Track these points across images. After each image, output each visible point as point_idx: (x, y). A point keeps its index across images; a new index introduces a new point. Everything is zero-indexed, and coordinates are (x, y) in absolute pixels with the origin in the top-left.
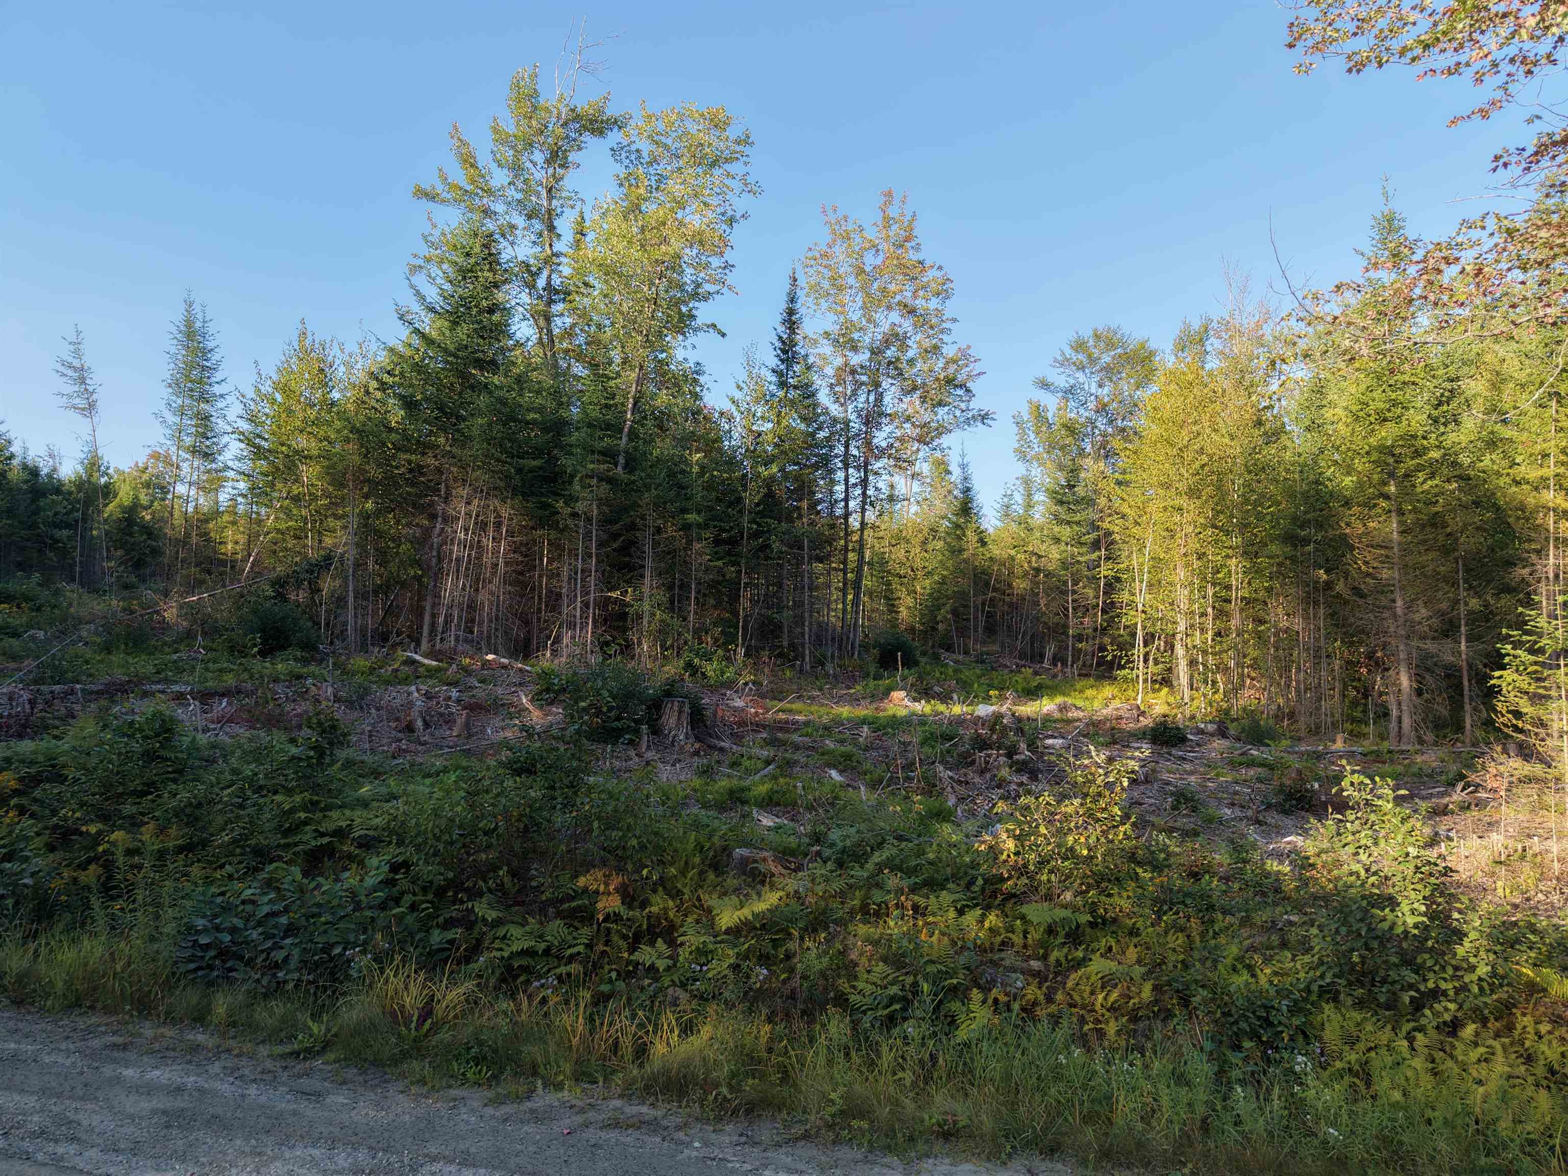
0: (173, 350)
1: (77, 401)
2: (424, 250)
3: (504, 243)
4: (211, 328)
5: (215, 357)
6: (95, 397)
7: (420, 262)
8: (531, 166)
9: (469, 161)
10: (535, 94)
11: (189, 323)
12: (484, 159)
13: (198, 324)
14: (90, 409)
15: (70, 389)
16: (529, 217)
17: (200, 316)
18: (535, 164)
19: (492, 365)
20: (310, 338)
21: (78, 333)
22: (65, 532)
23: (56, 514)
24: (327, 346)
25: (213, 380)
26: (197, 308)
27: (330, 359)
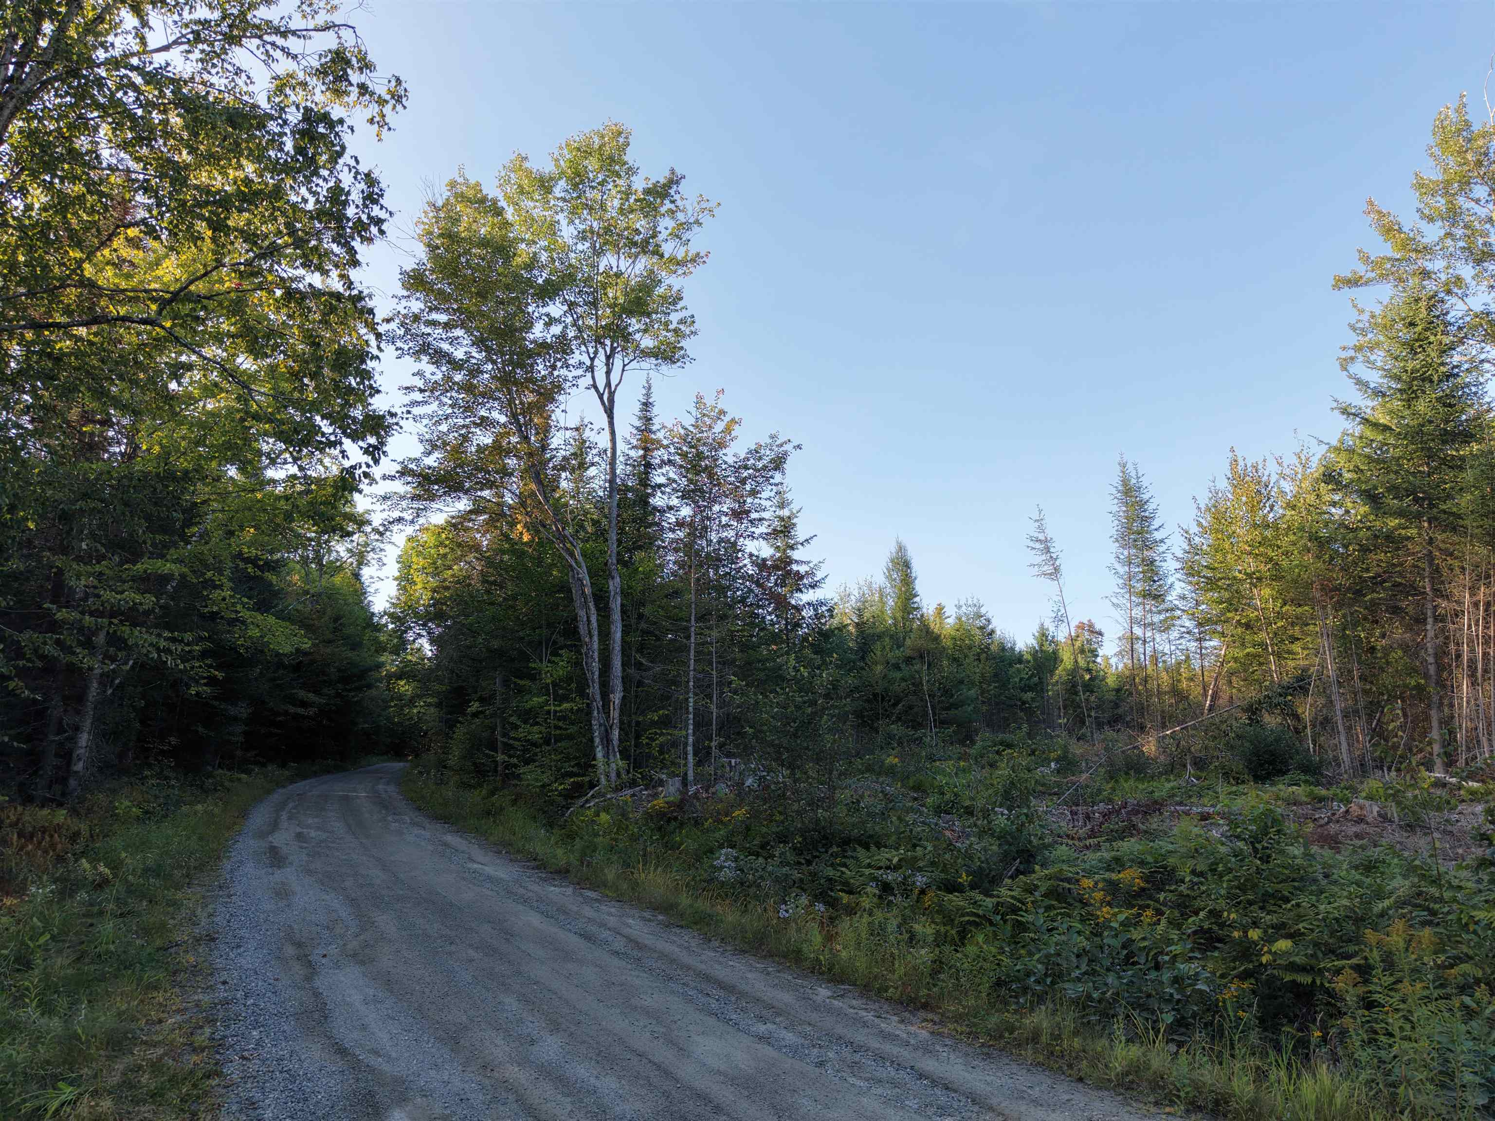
0: (1115, 509)
1: (1046, 568)
2: (1353, 339)
3: (1452, 300)
4: (1145, 482)
5: (1151, 507)
6: (1057, 563)
7: (1352, 353)
8: (1473, 204)
9: (1390, 230)
10: (1468, 124)
11: (1125, 482)
12: (1409, 220)
13: (1133, 481)
14: (1055, 573)
15: (1039, 559)
16: (1479, 262)
17: (1133, 474)
18: (1477, 201)
19: (1466, 436)
20: (1241, 463)
21: (1040, 511)
22: (1030, 695)
23: (1021, 679)
24: (1260, 467)
25: (1153, 527)
26: (1130, 467)
27: (1265, 479)
